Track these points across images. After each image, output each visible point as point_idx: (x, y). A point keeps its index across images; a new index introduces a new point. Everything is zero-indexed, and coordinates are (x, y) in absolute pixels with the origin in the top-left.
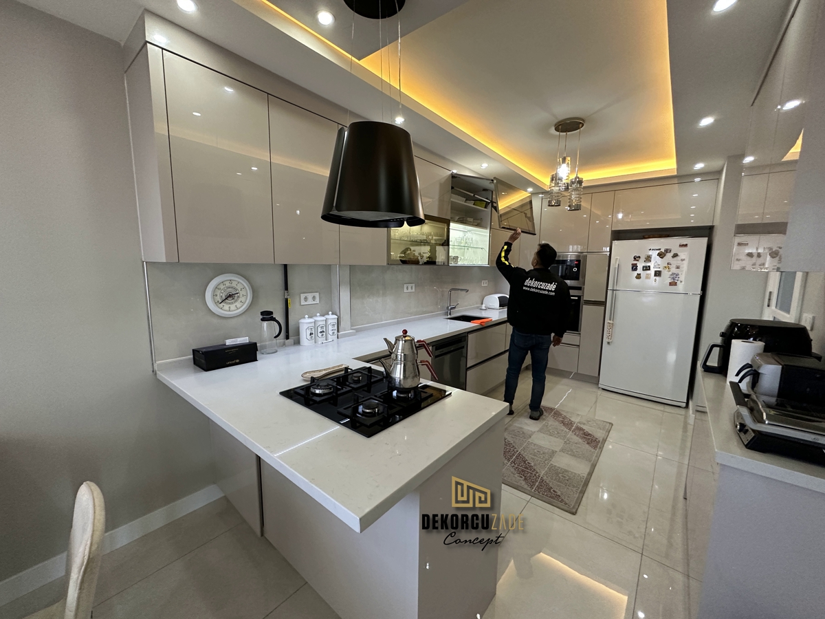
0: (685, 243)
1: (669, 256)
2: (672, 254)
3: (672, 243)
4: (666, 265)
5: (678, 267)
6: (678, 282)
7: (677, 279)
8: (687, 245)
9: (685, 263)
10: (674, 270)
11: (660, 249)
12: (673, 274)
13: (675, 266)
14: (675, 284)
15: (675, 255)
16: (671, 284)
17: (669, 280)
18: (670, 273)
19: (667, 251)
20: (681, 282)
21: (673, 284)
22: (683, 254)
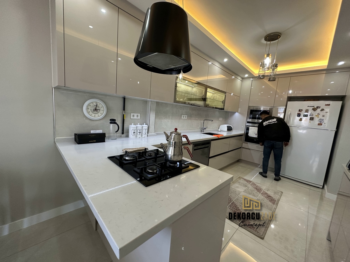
0: (329, 104)
1: (319, 110)
2: (320, 109)
3: (321, 103)
4: (317, 115)
5: (323, 116)
6: (323, 124)
7: (322, 122)
8: (329, 105)
9: (328, 114)
10: (320, 117)
11: (314, 106)
12: (320, 119)
13: (322, 115)
14: (321, 124)
15: (323, 110)
16: (319, 124)
17: (318, 123)
18: (319, 119)
19: (318, 107)
20: (325, 123)
21: (320, 124)
22: (327, 109)
